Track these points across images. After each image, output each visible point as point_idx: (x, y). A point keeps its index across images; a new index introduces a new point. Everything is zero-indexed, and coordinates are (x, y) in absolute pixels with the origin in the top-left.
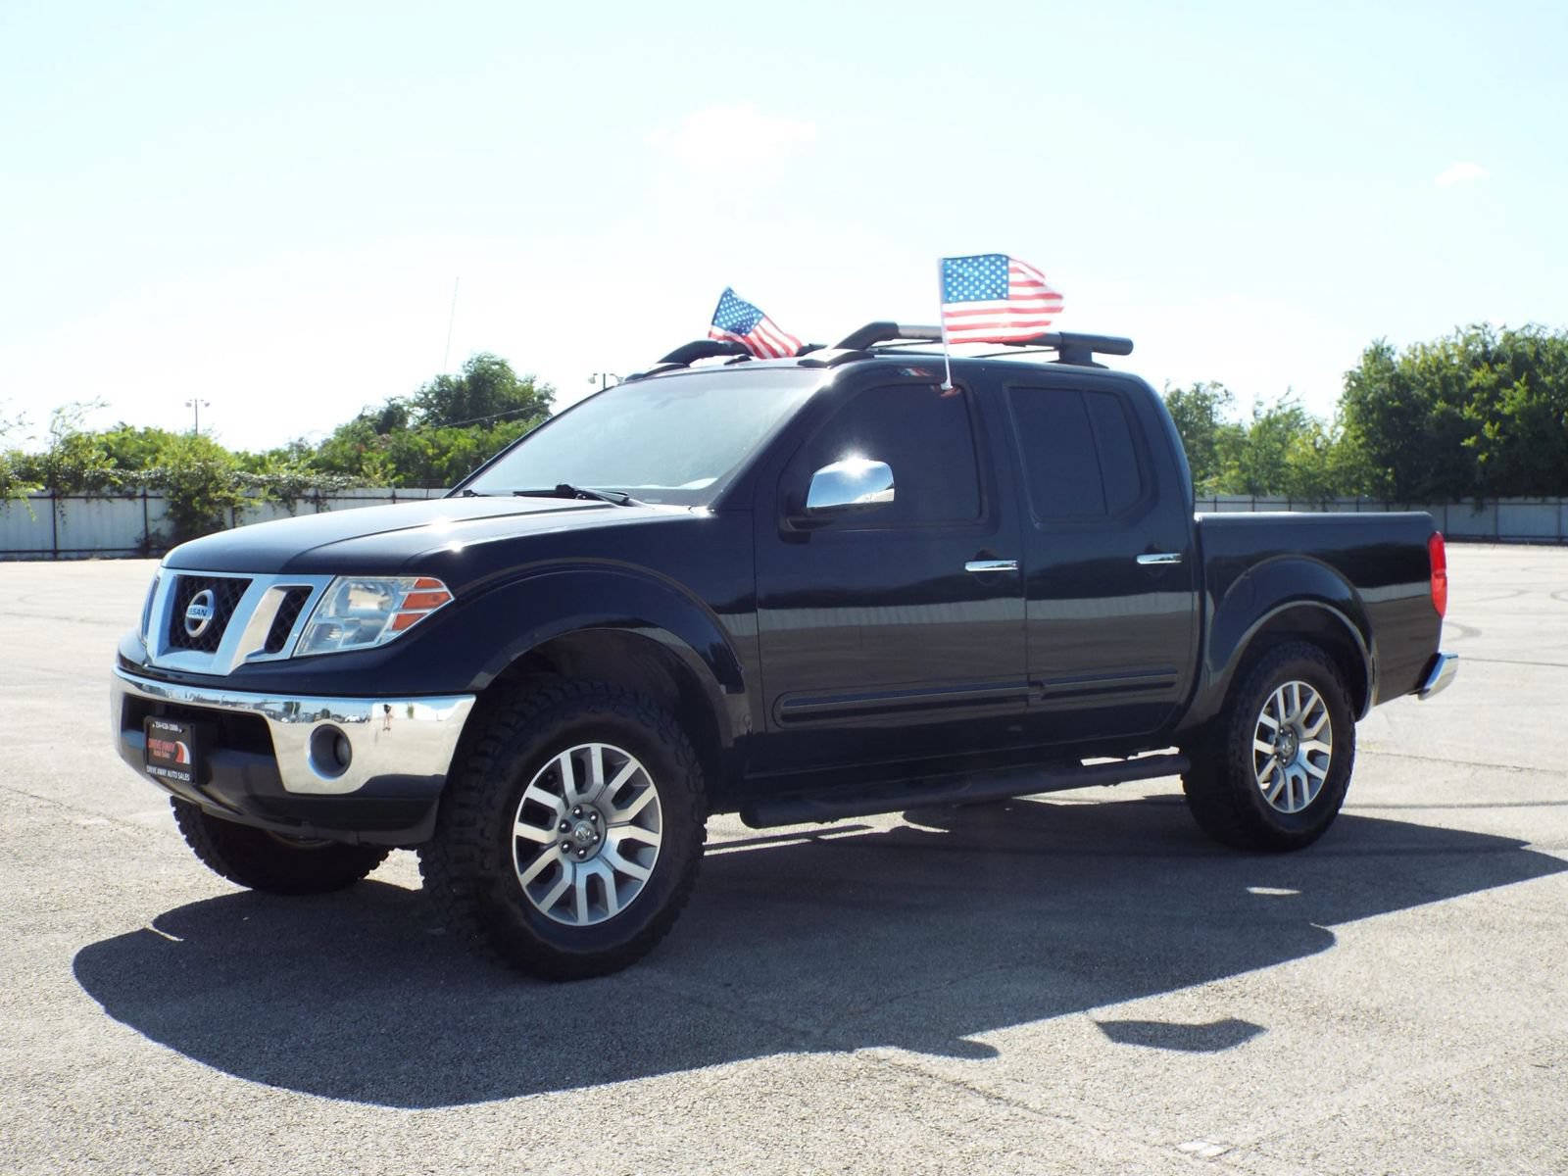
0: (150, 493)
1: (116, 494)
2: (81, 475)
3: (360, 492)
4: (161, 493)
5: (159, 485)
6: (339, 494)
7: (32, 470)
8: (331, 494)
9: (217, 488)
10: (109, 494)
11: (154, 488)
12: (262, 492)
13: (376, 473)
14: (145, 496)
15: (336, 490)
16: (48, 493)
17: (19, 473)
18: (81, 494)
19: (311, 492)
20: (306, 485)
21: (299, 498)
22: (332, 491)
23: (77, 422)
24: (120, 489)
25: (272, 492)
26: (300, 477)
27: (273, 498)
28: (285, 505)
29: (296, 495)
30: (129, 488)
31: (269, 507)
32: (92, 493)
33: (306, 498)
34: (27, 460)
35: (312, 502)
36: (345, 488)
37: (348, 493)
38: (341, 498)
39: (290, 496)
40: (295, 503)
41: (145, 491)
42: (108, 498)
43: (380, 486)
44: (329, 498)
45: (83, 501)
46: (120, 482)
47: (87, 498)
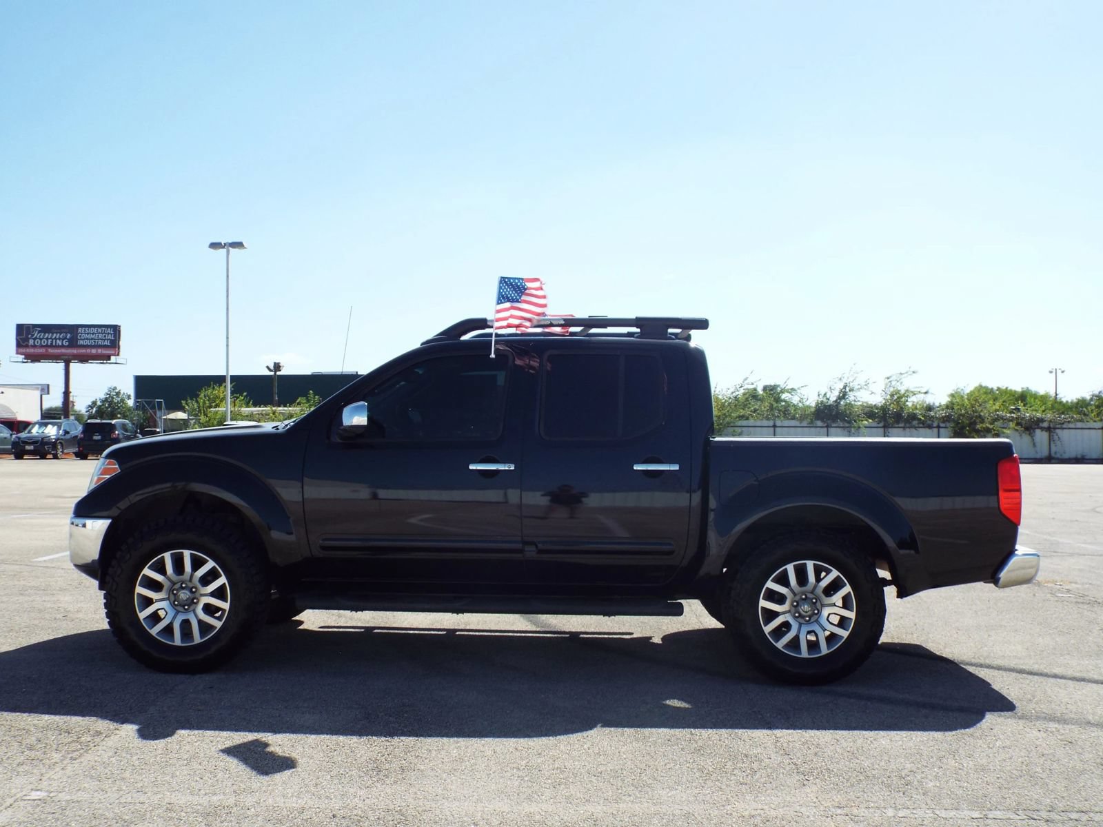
0: (942, 425)
1: (921, 425)
2: (901, 414)
3: (1079, 425)
4: (948, 425)
5: (947, 421)
6: (1064, 426)
7: (873, 412)
8: (1059, 426)
9: (983, 421)
10: (917, 426)
11: (944, 422)
12: (1012, 425)
13: (1092, 413)
14: (939, 427)
15: (1063, 424)
16: (881, 425)
17: (865, 414)
18: (900, 425)
19: (1045, 425)
20: (1042, 420)
21: (1038, 428)
22: (1060, 424)
23: (898, 384)
24: (923, 423)
25: (1018, 424)
26: (1039, 415)
27: (1018, 428)
28: (1028, 432)
29: (1036, 427)
30: (929, 422)
31: (1017, 434)
32: (908, 425)
33: (1042, 429)
34: (871, 407)
35: (1046, 431)
36: (1069, 422)
37: (1071, 426)
38: (1065, 428)
39: (1031, 427)
40: (1034, 432)
41: (938, 424)
42: (915, 428)
43: (1095, 421)
44: (1058, 428)
45: (902, 429)
46: (923, 418)
47: (904, 428)
